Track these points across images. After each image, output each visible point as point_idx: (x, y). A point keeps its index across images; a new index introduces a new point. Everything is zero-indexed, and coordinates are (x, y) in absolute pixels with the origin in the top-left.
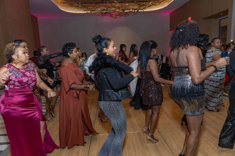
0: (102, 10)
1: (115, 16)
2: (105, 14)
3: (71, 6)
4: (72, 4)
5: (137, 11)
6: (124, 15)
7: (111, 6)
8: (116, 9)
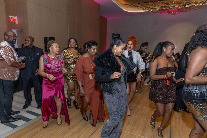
0: (160, 8)
1: (173, 12)
2: (163, 11)
3: (132, 6)
4: (132, 5)
5: (202, 5)
6: (186, 10)
7: (169, 2)
8: (175, 5)
